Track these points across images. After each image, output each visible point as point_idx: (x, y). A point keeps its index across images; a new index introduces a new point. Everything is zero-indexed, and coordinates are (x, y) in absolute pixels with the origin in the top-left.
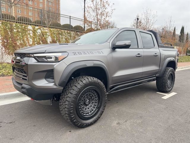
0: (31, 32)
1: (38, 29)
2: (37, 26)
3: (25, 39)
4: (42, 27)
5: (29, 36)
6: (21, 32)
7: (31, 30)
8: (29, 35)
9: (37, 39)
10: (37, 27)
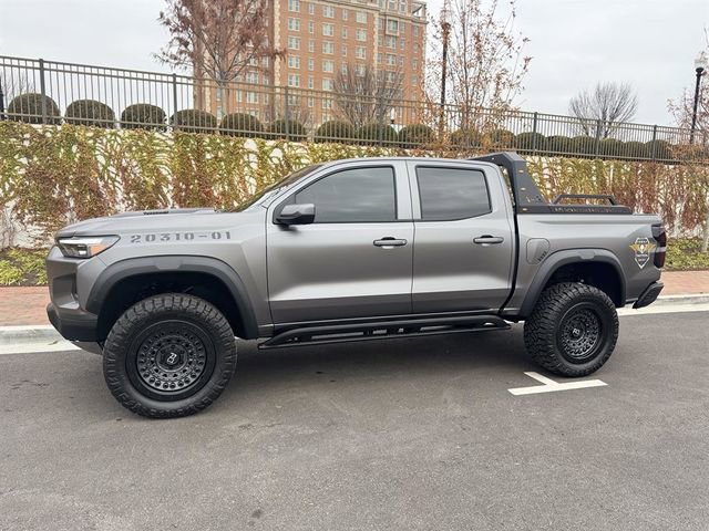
0: (253, 157)
1: (273, 148)
2: (274, 138)
3: (237, 179)
4: (287, 140)
5: (246, 169)
6: (225, 161)
7: (253, 152)
8: (248, 165)
9: (270, 179)
10: (270, 143)
